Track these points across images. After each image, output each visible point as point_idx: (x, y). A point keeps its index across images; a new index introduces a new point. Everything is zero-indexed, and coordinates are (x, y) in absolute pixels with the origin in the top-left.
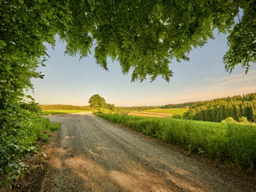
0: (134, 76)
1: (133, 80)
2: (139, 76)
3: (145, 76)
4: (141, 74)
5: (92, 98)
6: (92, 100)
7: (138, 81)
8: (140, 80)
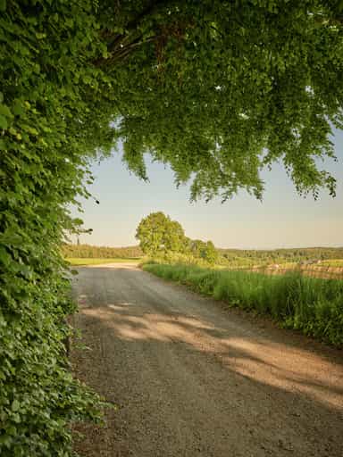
0: (195, 190)
1: (194, 197)
2: (204, 189)
3: (215, 189)
4: (208, 186)
5: (144, 222)
6: (144, 229)
7: (201, 200)
8: (207, 198)
